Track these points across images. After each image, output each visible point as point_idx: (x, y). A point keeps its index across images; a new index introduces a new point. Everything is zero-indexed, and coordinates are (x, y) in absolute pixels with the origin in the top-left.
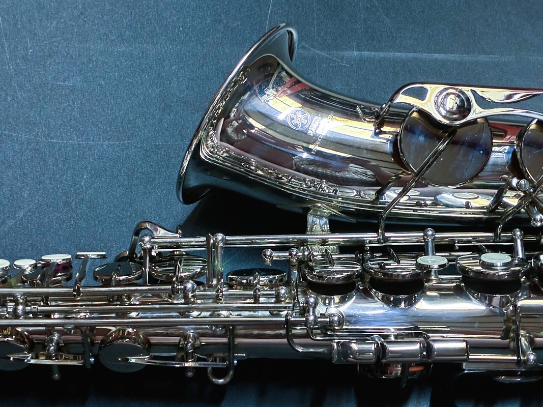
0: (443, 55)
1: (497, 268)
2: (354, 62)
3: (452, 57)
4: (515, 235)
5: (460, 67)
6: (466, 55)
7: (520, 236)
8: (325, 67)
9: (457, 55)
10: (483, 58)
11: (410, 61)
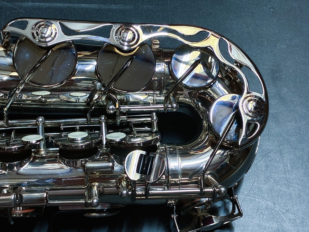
0: (88, 5)
1: (78, 141)
2: (29, 10)
3: (93, 6)
4: (101, 120)
5: (98, 12)
6: (102, 5)
7: (104, 120)
8: (9, 13)
9: (97, 5)
10: (113, 7)
11: (66, 9)
